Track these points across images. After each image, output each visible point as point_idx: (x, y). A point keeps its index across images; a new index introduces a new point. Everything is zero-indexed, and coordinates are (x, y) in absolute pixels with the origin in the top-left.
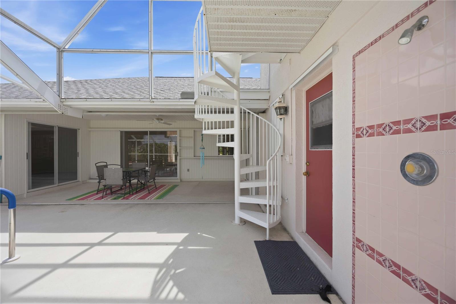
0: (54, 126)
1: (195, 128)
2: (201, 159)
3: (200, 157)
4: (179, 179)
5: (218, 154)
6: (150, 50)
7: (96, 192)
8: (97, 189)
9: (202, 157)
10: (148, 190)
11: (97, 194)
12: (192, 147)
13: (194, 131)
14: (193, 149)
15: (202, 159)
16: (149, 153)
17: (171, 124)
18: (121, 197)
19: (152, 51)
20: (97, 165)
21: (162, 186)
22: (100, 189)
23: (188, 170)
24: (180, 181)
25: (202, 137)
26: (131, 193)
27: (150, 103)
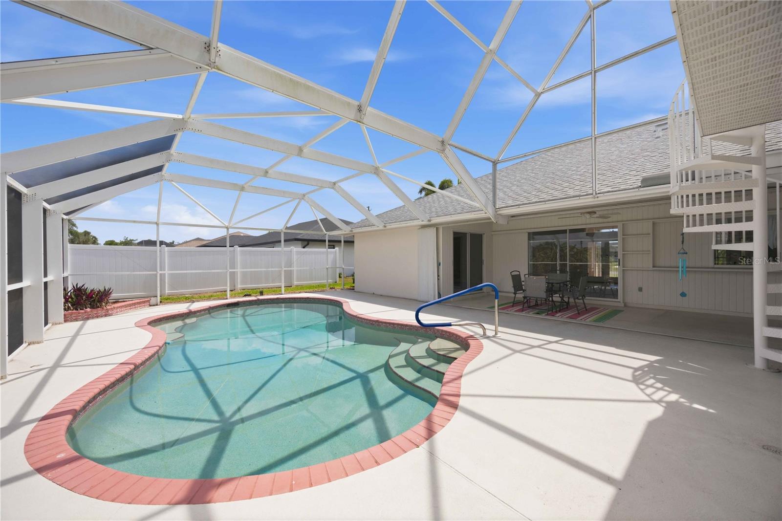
0: (467, 233)
1: (654, 219)
2: (680, 272)
3: (678, 267)
4: (622, 302)
5: (713, 264)
6: (593, 135)
7: (512, 304)
8: (513, 301)
9: (682, 267)
10: (577, 309)
11: (513, 306)
12: (650, 251)
13: (654, 224)
14: (651, 255)
15: (682, 271)
16: (569, 262)
17: (610, 217)
18: (545, 312)
19: (596, 136)
20: (513, 274)
21: (593, 309)
22: (516, 301)
23: (640, 289)
24: (623, 306)
25: (683, 238)
26: (554, 311)
27: (593, 200)
